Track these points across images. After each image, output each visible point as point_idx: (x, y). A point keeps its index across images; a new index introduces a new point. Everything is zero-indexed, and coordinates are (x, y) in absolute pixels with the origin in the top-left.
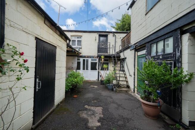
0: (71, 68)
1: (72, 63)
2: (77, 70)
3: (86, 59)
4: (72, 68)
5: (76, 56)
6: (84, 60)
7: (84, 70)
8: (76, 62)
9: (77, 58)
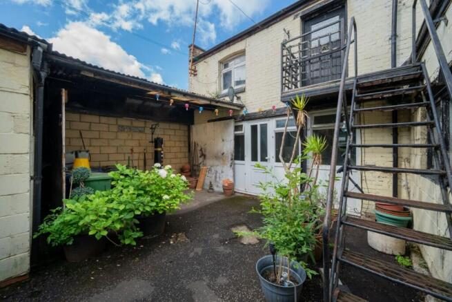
0: (220, 154)
1: (223, 140)
2: (236, 162)
3: (258, 123)
4: (223, 154)
5: (230, 118)
6: (254, 128)
7: (254, 163)
8: (232, 138)
9: (232, 124)
